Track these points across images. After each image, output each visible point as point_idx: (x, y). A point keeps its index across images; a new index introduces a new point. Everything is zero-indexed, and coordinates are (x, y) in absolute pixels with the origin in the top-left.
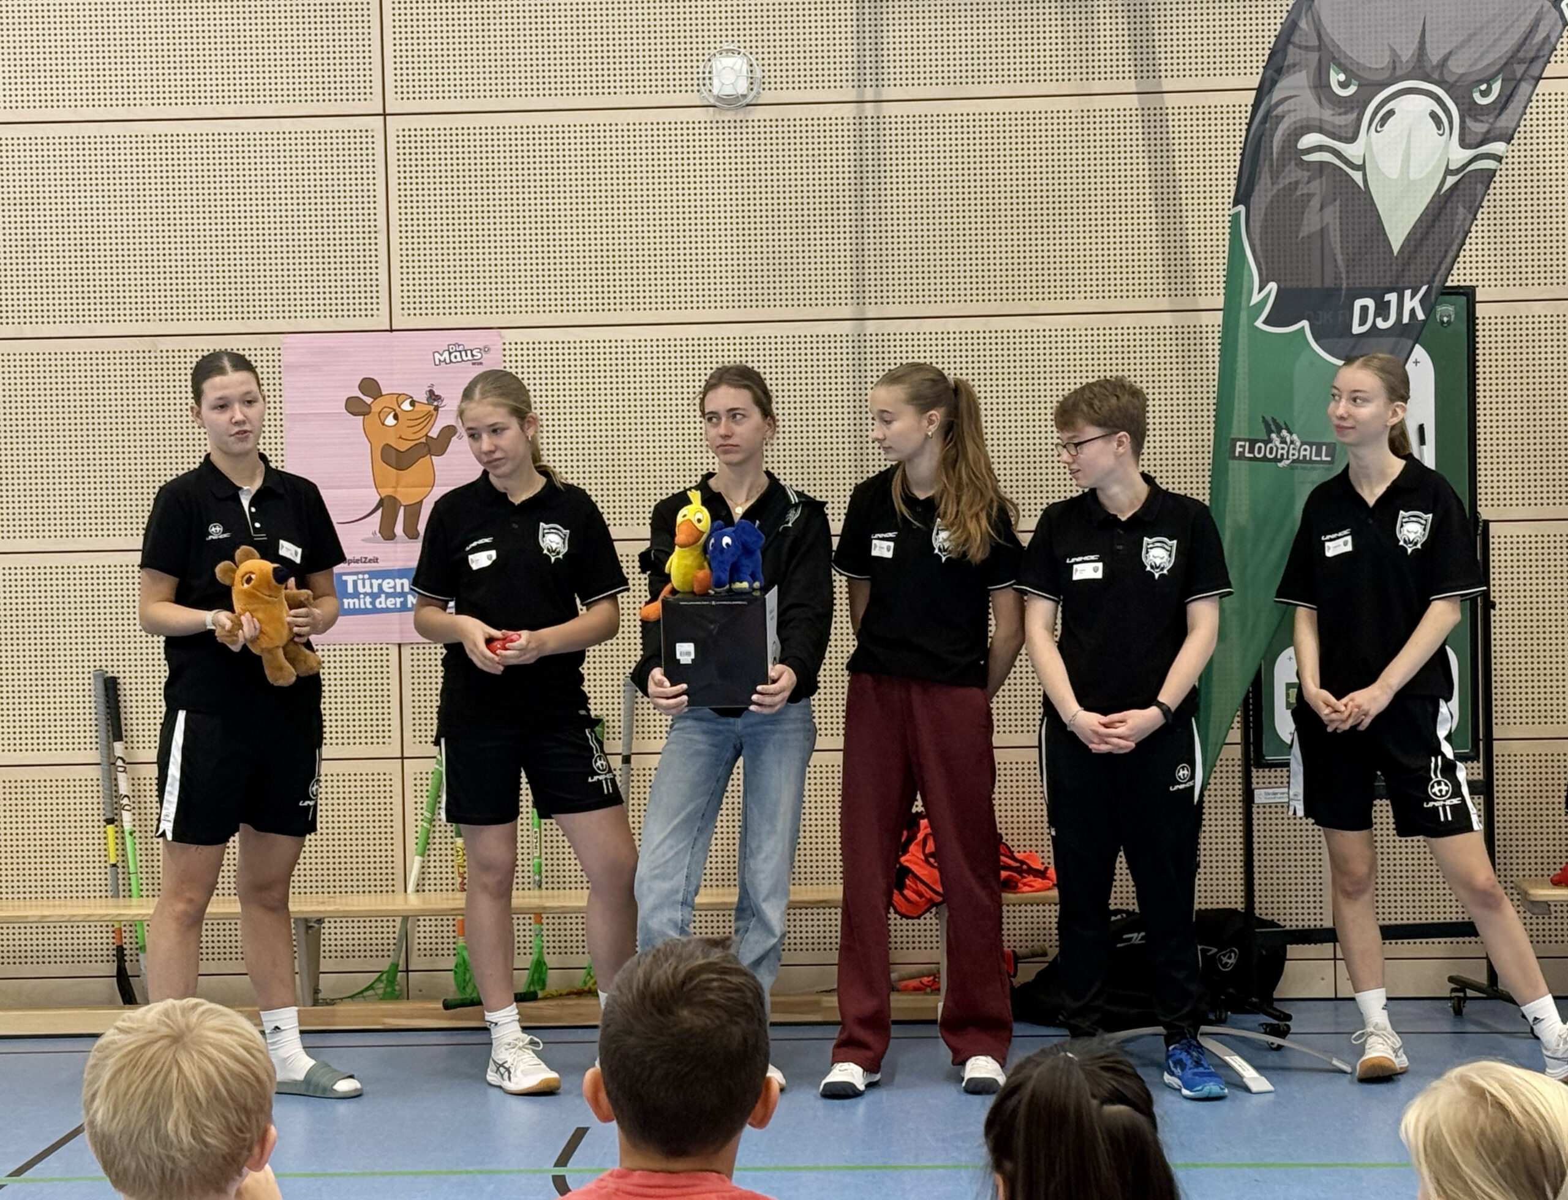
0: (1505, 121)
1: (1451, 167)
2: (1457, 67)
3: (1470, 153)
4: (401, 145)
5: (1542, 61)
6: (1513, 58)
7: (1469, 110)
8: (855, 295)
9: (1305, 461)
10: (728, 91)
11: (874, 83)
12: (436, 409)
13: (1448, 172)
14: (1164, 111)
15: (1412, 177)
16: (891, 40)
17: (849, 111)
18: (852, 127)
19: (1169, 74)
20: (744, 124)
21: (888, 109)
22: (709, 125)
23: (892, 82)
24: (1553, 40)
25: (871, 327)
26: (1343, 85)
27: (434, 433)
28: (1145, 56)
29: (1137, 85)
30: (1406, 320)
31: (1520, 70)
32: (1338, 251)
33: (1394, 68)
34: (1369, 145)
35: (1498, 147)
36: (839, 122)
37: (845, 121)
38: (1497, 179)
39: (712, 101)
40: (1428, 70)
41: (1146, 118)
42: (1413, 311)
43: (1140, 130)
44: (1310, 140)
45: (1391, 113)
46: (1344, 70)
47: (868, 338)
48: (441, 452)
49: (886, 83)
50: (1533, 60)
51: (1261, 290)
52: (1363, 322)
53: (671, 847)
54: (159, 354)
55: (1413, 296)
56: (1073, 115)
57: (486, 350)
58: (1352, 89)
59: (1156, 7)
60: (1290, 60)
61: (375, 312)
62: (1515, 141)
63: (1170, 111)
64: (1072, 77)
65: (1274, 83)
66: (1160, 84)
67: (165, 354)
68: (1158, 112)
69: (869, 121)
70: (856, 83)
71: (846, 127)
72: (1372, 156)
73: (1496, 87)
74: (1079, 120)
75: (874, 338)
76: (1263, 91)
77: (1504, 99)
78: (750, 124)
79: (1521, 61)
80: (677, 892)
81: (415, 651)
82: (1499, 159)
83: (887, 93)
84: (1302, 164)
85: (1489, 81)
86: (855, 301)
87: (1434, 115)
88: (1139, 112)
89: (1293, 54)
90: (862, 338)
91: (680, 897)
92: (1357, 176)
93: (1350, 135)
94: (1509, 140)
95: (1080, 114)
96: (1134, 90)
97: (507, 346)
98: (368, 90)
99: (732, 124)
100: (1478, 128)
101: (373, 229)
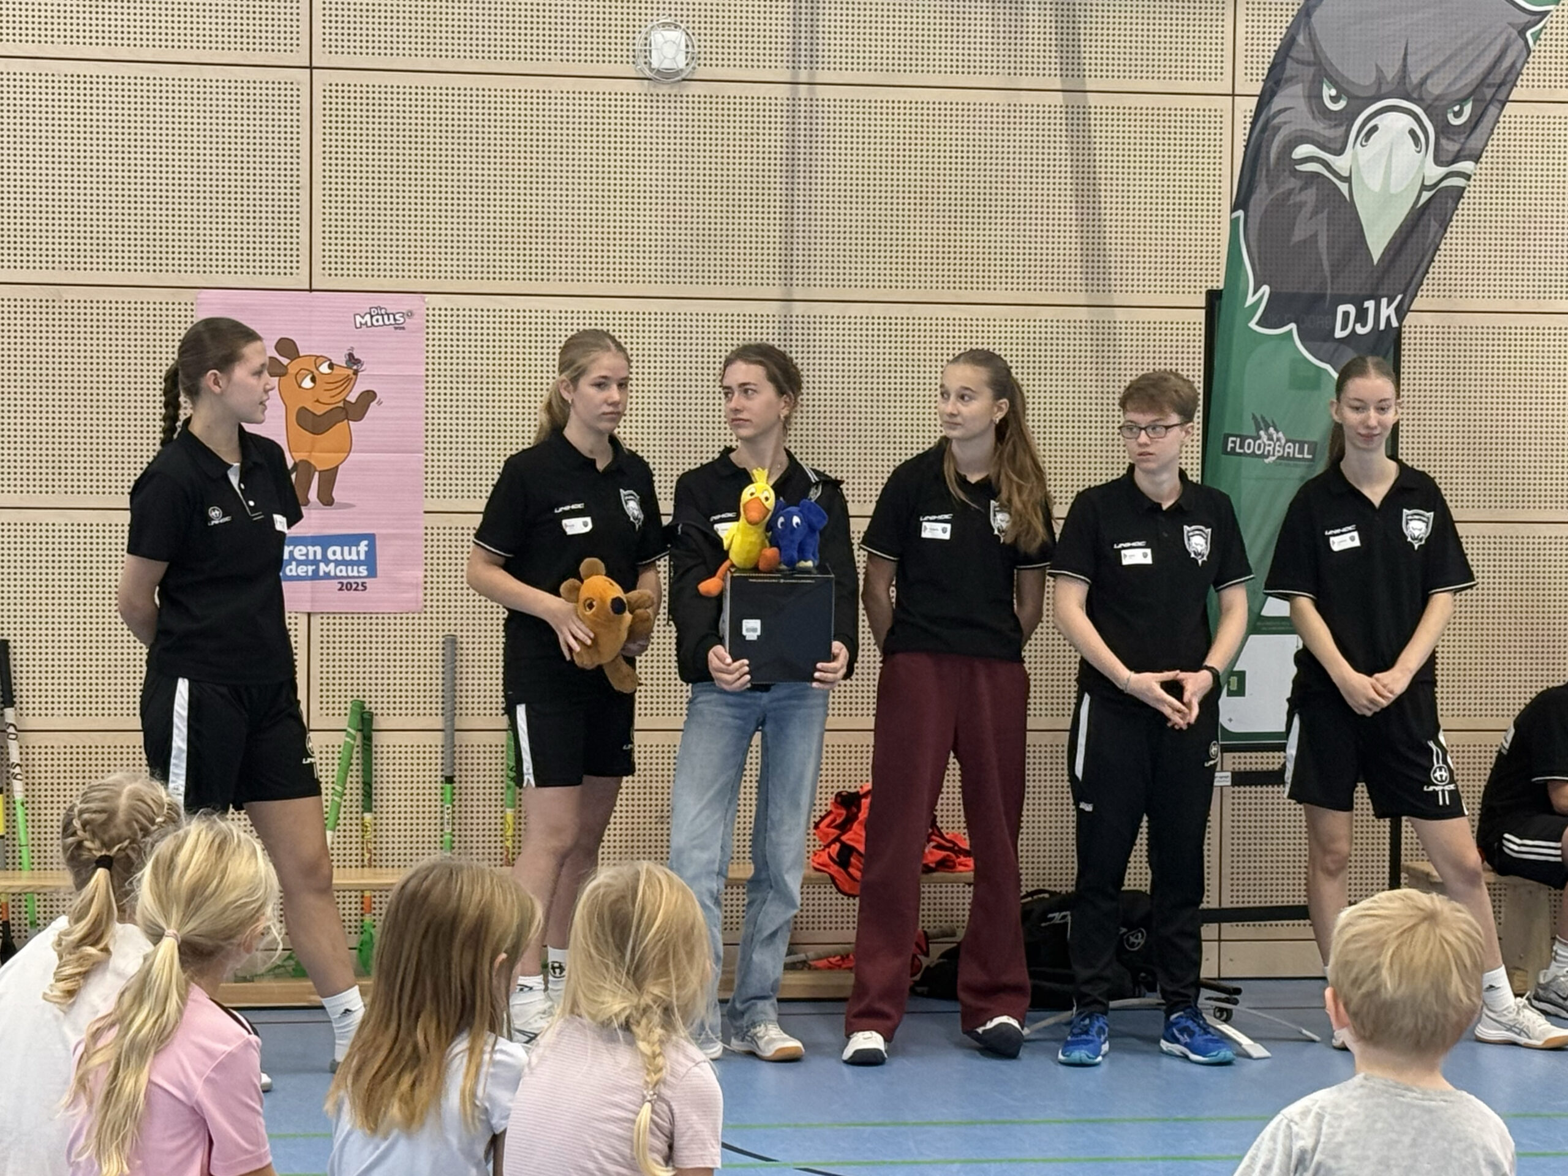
0: (1474, 143)
1: (1427, 183)
2: (1435, 88)
3: (1442, 171)
4: (328, 100)
5: (1509, 86)
6: (1482, 82)
7: (1444, 129)
8: (783, 276)
9: (1288, 458)
10: (667, 64)
11: (808, 65)
12: (356, 373)
13: (1424, 188)
14: (1087, 110)
15: (1393, 191)
16: (827, 23)
17: (784, 91)
18: (785, 108)
19: (1093, 73)
20: (679, 99)
21: (821, 92)
22: (643, 98)
23: (826, 66)
24: (1518, 65)
25: (798, 308)
26: (1335, 99)
27: (352, 398)
28: (1070, 55)
29: (1063, 82)
30: (1382, 327)
31: (1489, 93)
32: (1325, 257)
33: (1380, 85)
34: (1355, 157)
35: (1466, 166)
36: (773, 101)
37: (779, 102)
38: (1466, 194)
39: (648, 74)
40: (1409, 87)
41: (1070, 116)
42: (1388, 319)
43: (1064, 127)
44: (1303, 150)
45: (1375, 129)
46: (1334, 84)
47: (794, 319)
48: (359, 417)
49: (820, 65)
50: (1500, 86)
51: (1255, 292)
52: (1344, 327)
53: (708, 818)
54: (63, 304)
55: (1389, 305)
56: (1000, 108)
57: (410, 314)
58: (1342, 104)
59: (1083, 7)
60: (1288, 73)
61: (294, 271)
62: (1483, 159)
63: (1093, 110)
64: (1001, 70)
65: (1273, 94)
66: (1084, 83)
67: (69, 304)
68: (1081, 110)
69: (803, 102)
70: (791, 65)
71: (779, 108)
72: (1358, 168)
73: (1468, 109)
74: (1006, 114)
75: (800, 319)
76: (1265, 99)
77: (1474, 120)
78: (685, 99)
79: (1489, 86)
80: (713, 862)
81: (325, 621)
82: (1468, 177)
83: (822, 76)
84: (1295, 173)
85: (1462, 102)
86: (783, 282)
87: (1412, 133)
88: (1063, 109)
89: (1291, 68)
90: (788, 319)
91: (716, 867)
92: (1344, 187)
93: (1338, 146)
94: (1477, 159)
95: (1006, 108)
96: (1059, 87)
97: (431, 312)
98: (295, 42)
99: (667, 98)
100: (1452, 147)
101: (295, 185)
